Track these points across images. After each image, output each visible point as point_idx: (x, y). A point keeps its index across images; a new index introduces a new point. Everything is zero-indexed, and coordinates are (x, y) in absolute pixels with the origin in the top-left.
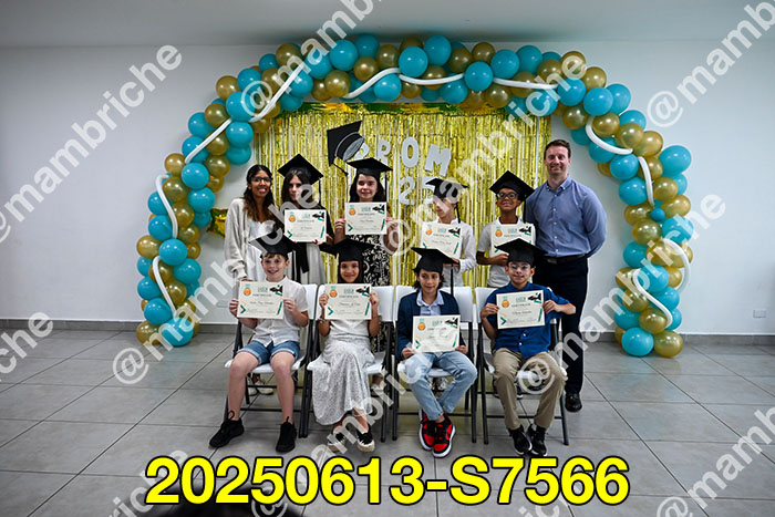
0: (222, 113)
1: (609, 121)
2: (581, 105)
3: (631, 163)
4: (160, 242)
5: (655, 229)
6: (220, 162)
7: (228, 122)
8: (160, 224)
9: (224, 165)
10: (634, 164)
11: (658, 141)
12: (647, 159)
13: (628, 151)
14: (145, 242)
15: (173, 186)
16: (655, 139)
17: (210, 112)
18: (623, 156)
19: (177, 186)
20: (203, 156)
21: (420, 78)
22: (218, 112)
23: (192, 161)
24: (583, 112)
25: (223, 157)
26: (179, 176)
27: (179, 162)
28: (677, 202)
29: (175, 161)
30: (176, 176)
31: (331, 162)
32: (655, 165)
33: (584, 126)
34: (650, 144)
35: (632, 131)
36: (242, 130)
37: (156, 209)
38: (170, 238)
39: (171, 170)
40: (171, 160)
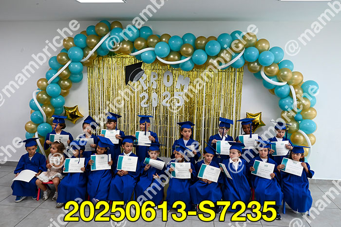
0: (66, 58)
1: (273, 68)
2: (257, 61)
3: (285, 90)
4: (37, 125)
5: (295, 125)
6: (66, 82)
7: (69, 62)
8: (37, 115)
9: (68, 84)
10: (287, 90)
11: (300, 77)
12: (295, 87)
13: (284, 83)
14: (29, 124)
15: (42, 96)
16: (298, 76)
17: (59, 57)
18: (280, 86)
19: (44, 96)
20: (58, 80)
22: (64, 57)
23: (52, 83)
24: (259, 64)
25: (68, 80)
26: (46, 90)
27: (44, 83)
28: (309, 111)
29: (42, 82)
30: (44, 90)
31: (127, 83)
32: (299, 91)
33: (259, 72)
34: (296, 79)
35: (286, 73)
36: (77, 67)
37: (34, 108)
38: (43, 122)
39: (40, 87)
40: (40, 82)
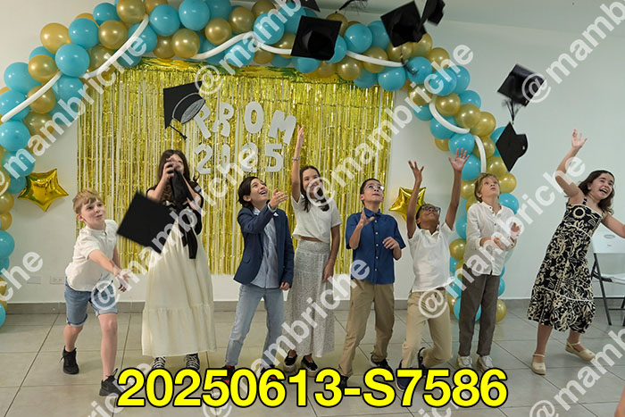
1: (451, 101)
3: (468, 142)
7: (57, 77)
10: (471, 142)
11: (492, 121)
12: (482, 138)
13: (466, 131)
16: (489, 121)
18: (461, 135)
20: (25, 115)
21: (274, 46)
22: (46, 65)
23: (11, 120)
28: (505, 179)
31: (167, 124)
32: (489, 145)
34: (484, 125)
35: (471, 112)
